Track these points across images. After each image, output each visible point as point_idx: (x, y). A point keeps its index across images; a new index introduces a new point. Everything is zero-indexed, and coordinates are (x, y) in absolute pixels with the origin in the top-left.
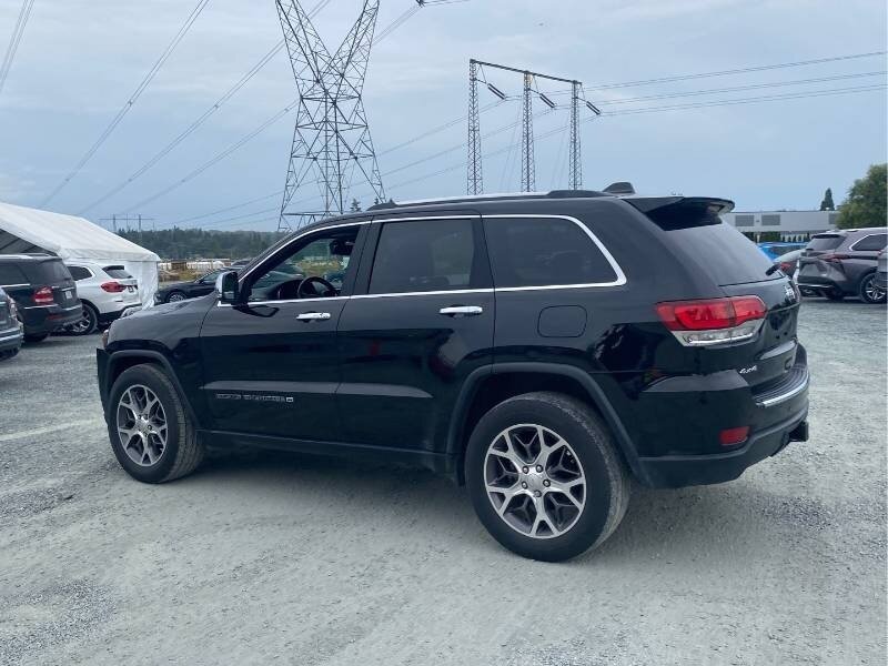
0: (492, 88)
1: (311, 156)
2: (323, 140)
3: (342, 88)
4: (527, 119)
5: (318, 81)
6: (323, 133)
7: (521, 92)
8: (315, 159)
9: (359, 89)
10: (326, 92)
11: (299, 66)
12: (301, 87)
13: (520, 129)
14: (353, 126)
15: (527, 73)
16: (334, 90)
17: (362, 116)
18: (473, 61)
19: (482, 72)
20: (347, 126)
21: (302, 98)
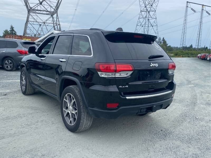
0: (192, 9)
1: (141, 25)
2: (145, 22)
3: (151, 9)
4: (201, 18)
5: (146, 7)
6: (145, 20)
7: (201, 10)
8: (142, 26)
9: (155, 9)
10: (147, 10)
11: (141, 3)
12: (141, 8)
13: (199, 20)
14: (153, 18)
15: (203, 5)
16: (149, 9)
17: (155, 16)
18: (187, 2)
19: (190, 5)
20: (151, 18)
21: (141, 11)
